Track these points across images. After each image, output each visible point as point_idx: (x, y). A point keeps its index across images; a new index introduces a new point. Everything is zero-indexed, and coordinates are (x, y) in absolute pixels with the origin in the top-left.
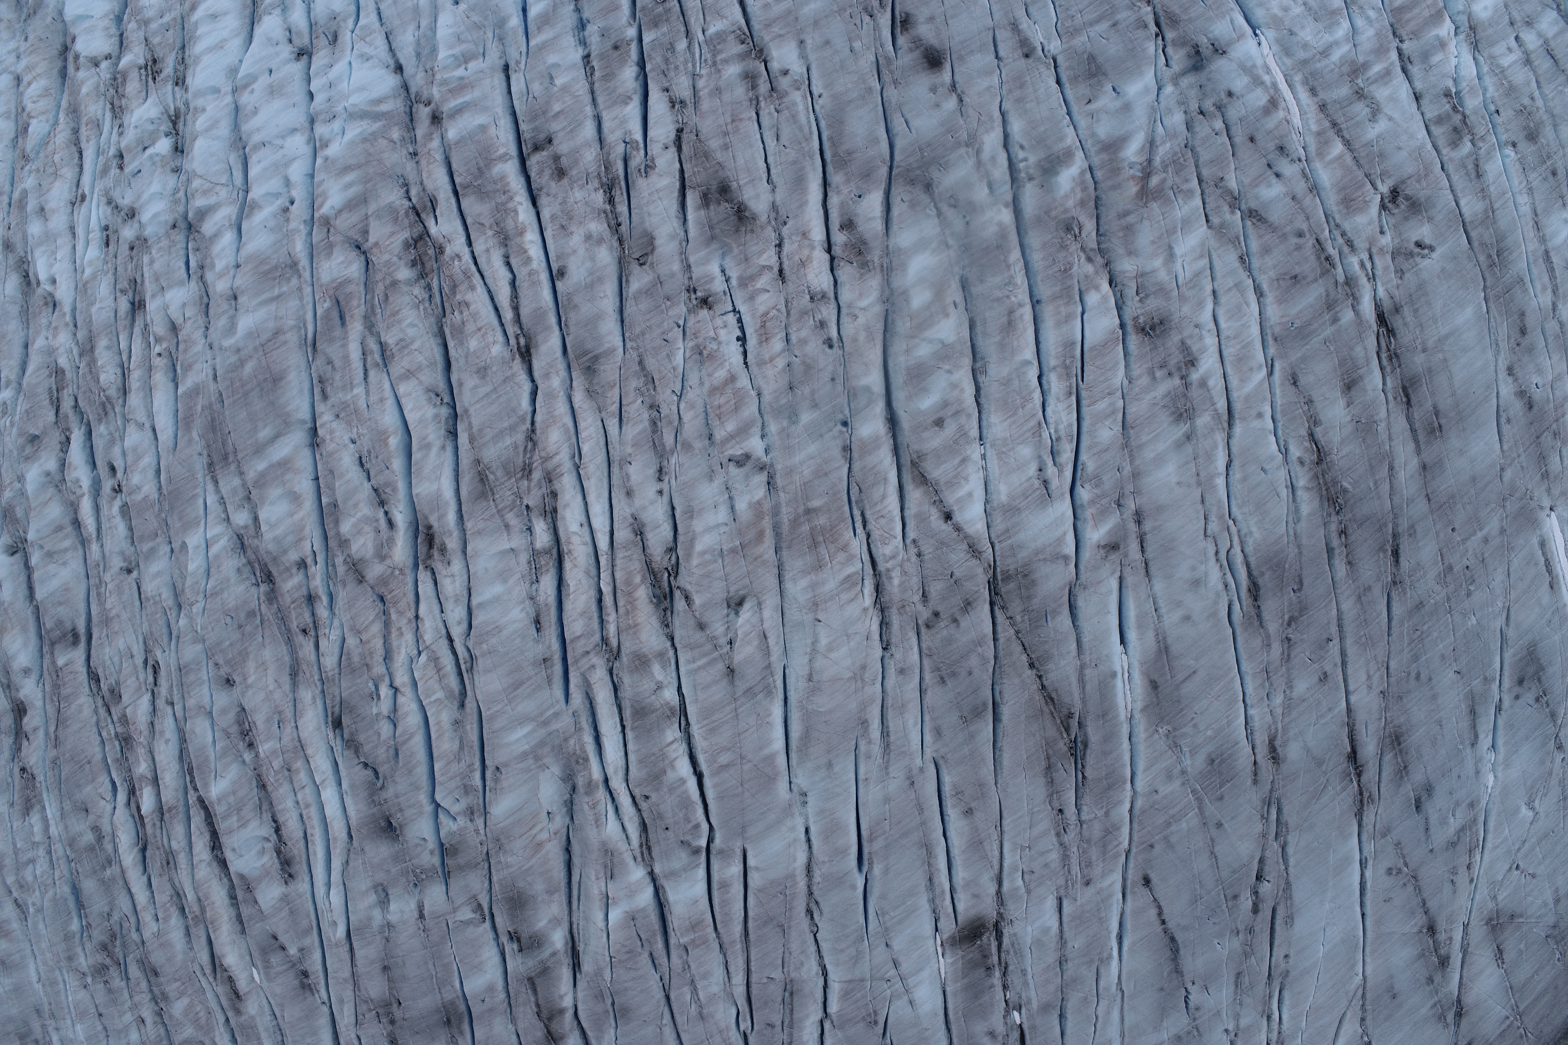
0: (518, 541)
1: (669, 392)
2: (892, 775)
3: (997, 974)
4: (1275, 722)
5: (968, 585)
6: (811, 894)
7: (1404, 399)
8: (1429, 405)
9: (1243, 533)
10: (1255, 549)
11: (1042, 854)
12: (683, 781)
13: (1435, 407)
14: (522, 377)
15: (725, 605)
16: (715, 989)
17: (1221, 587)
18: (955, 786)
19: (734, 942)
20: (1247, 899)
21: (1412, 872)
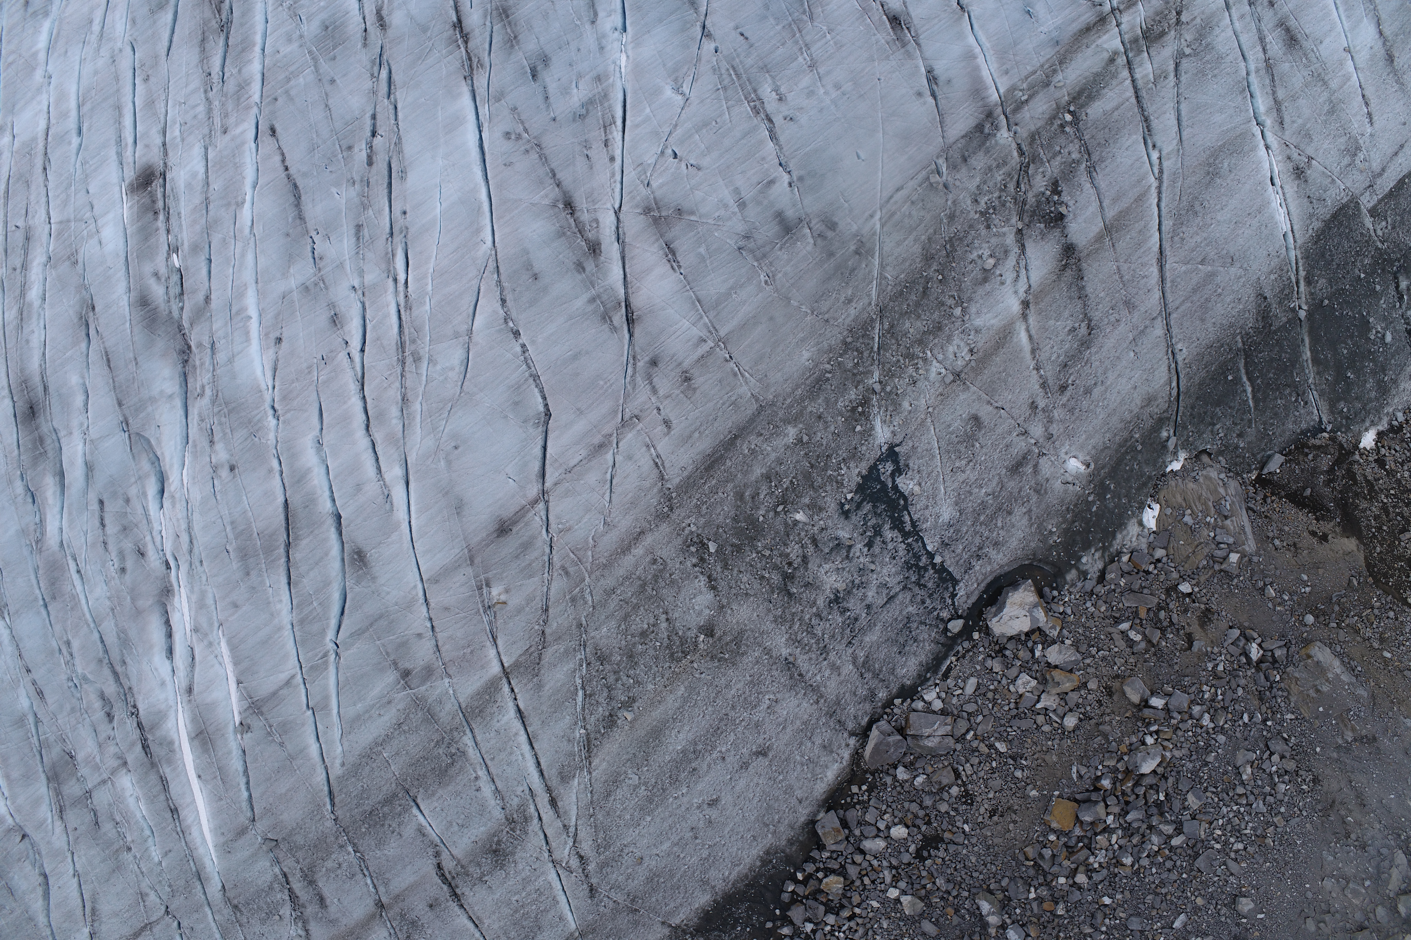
2: (101, 55)
3: (161, 217)
6: (46, 153)
11: (194, 107)
18: (141, 60)
20: (361, 150)
21: (535, 138)
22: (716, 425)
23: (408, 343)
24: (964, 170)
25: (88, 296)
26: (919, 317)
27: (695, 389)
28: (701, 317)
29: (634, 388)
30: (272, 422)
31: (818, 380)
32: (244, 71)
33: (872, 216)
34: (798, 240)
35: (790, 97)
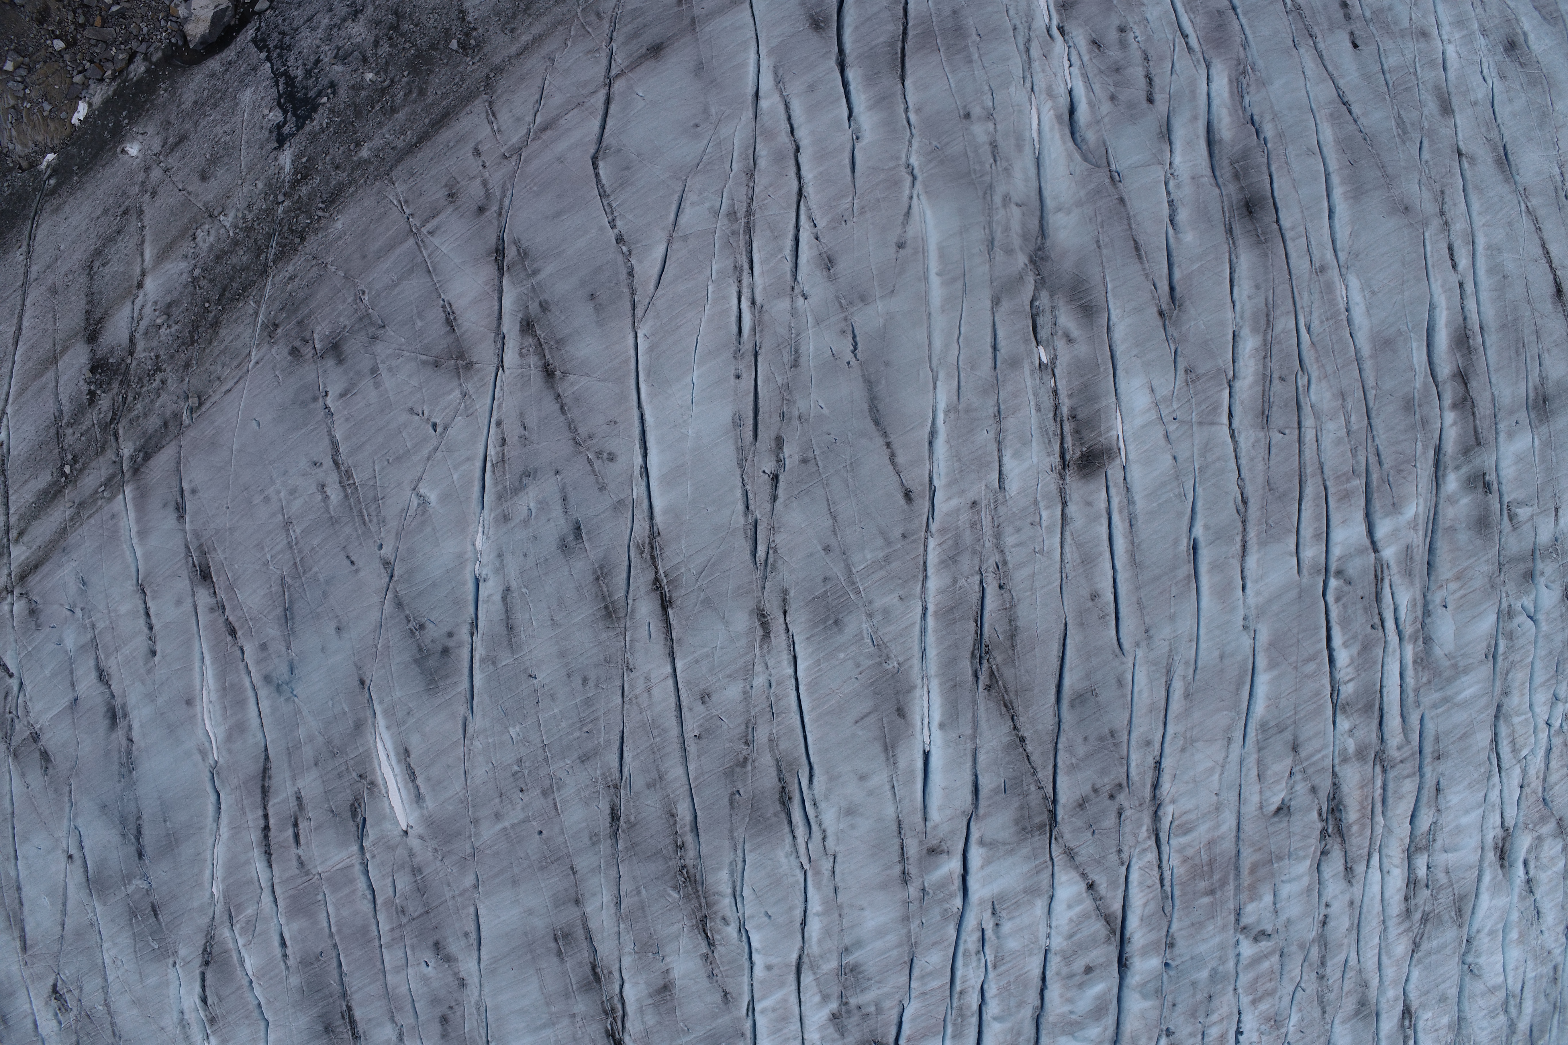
0: (1441, 859)
1: (1307, 991)
2: (1166, 643)
3: (1065, 410)
4: (763, 656)
5: (1079, 823)
6: (1244, 522)
7: (599, 970)
8: (569, 964)
9: (794, 855)
10: (783, 840)
11: (1020, 544)
12: (1345, 645)
13: (562, 960)
14: (1413, 995)
15: (1292, 809)
16: (1331, 426)
17: (822, 805)
18: (1106, 625)
19: (1313, 476)
20: (790, 456)
21: (581, 452)
22: (431, 154)
23: (741, 232)
24: (168, 413)
25: (1170, 330)
26: (234, 267)
27: (446, 186)
28: (429, 255)
29: (504, 184)
30: (914, 161)
31: (332, 202)
32: (949, 581)
33: (257, 363)
34: (328, 336)
35: (313, 489)
